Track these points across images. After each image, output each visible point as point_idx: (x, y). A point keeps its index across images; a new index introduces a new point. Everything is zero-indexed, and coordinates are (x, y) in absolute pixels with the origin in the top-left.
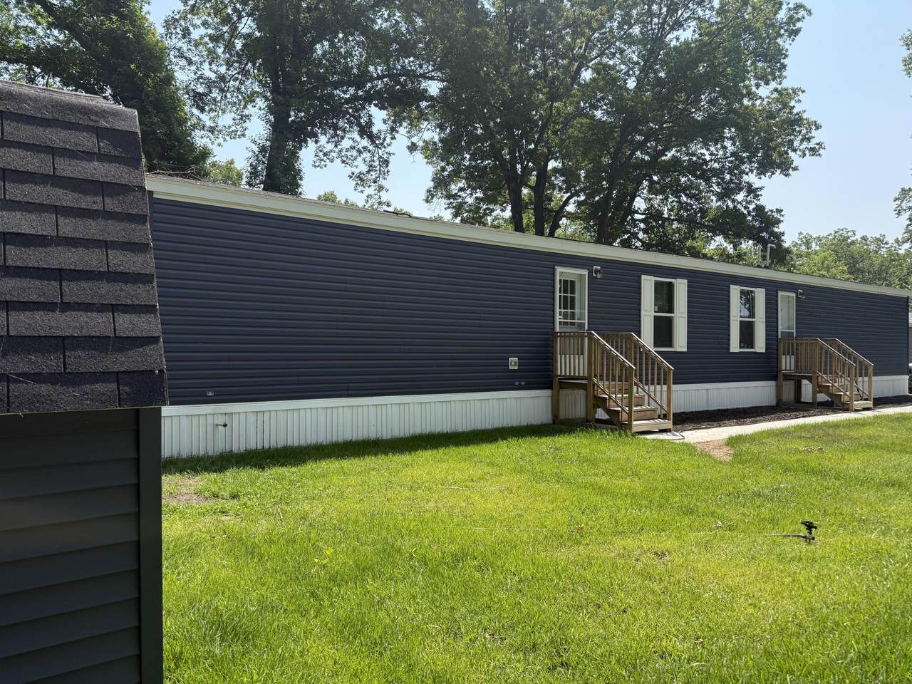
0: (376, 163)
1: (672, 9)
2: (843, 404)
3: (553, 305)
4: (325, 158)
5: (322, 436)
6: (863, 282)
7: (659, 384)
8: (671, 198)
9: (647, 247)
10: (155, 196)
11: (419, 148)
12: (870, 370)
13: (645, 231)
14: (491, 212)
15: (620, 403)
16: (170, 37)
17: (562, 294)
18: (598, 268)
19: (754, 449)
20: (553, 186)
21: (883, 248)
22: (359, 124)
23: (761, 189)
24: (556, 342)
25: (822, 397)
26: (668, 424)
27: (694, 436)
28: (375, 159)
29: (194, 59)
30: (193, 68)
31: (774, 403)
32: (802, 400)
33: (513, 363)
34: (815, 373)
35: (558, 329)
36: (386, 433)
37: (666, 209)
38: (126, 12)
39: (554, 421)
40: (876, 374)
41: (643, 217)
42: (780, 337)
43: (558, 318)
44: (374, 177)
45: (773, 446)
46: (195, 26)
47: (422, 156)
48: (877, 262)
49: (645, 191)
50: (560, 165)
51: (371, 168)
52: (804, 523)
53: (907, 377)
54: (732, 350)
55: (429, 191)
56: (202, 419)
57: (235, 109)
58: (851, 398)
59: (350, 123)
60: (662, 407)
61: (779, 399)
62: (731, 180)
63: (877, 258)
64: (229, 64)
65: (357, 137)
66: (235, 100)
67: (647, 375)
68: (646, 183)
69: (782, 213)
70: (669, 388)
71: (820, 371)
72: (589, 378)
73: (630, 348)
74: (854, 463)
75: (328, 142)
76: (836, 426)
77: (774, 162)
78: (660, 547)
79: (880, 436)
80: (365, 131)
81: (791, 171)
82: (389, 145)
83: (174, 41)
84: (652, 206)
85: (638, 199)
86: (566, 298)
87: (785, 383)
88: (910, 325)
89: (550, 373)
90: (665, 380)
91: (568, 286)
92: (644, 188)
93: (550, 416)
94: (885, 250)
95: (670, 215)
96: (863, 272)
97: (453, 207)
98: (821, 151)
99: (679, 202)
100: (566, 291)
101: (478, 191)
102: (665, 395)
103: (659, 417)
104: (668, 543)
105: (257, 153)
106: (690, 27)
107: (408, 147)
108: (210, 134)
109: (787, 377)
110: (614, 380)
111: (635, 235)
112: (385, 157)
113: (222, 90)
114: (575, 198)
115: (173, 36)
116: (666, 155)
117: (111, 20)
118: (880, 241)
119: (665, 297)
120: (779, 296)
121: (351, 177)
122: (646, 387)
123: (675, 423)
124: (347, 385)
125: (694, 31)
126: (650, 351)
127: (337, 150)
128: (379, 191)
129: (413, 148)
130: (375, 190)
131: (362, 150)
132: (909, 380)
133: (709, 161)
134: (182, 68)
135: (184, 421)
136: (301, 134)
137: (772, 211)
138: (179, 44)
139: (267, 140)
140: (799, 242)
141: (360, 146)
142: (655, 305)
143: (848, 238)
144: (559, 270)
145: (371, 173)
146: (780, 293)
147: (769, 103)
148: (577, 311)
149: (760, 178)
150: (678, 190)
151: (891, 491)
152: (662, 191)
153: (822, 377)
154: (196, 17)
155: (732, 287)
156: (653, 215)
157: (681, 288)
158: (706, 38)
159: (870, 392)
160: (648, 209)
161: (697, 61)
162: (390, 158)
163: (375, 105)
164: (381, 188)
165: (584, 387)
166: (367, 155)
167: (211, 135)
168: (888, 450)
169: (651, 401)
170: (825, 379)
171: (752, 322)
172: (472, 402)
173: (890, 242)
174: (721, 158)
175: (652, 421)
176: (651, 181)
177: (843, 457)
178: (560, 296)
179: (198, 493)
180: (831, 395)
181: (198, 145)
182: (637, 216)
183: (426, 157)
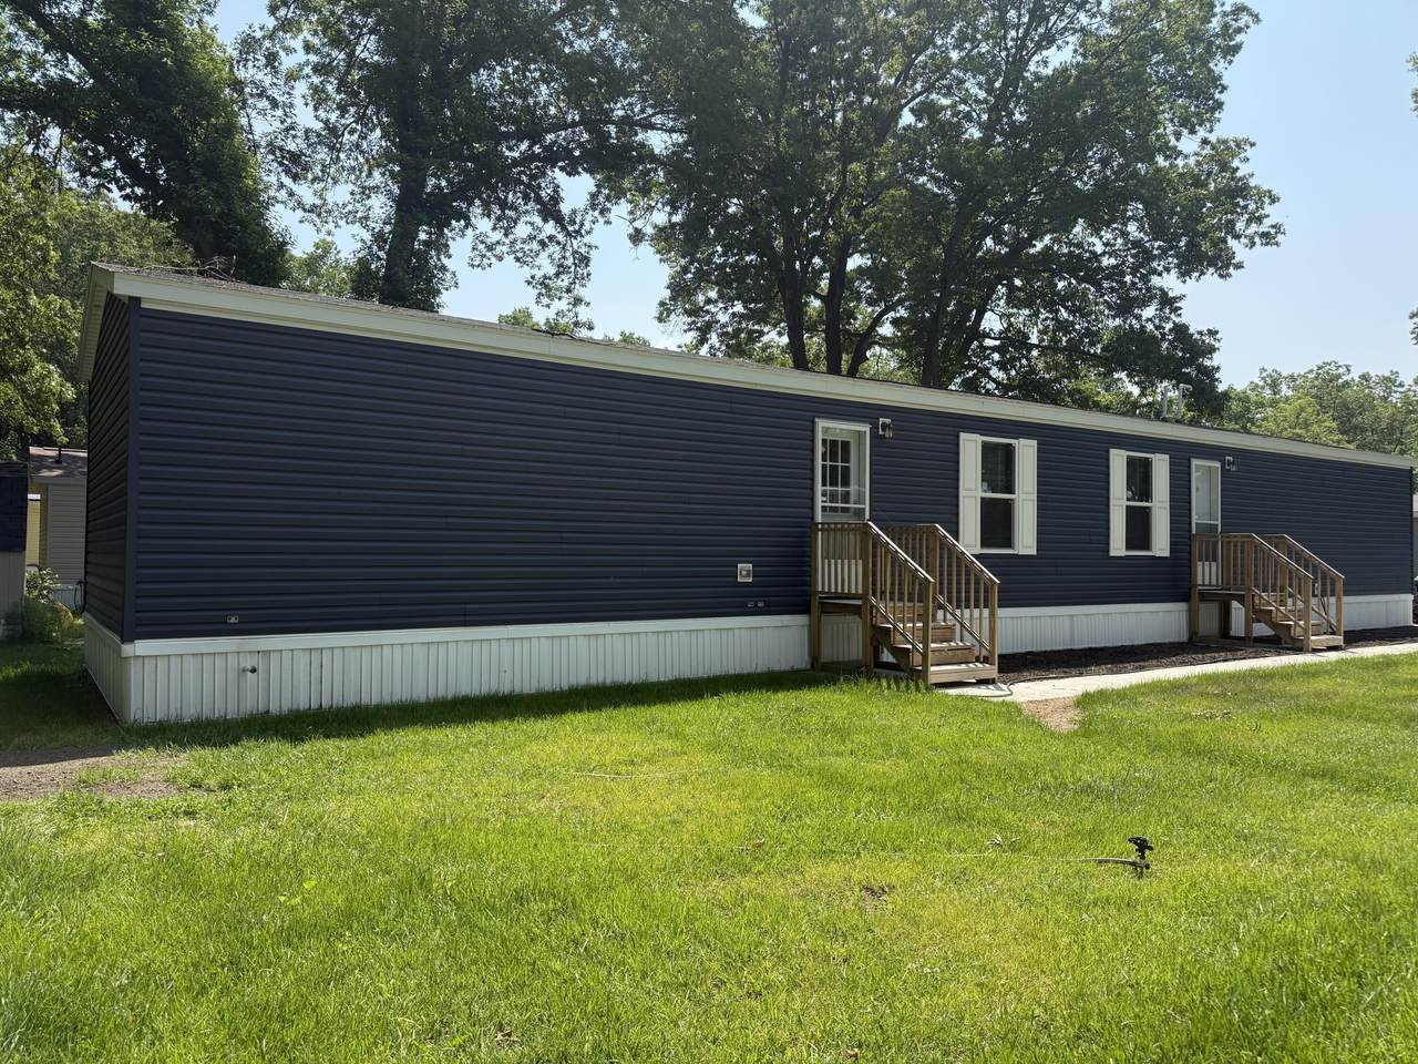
0: (570, 262)
1: (1039, 16)
2: (1294, 640)
3: (812, 479)
4: (489, 254)
5: (421, 687)
6: (1361, 447)
7: (976, 606)
8: (1044, 314)
9: (1004, 389)
10: (143, 305)
11: (646, 238)
12: (1340, 586)
13: (1002, 366)
14: (759, 337)
15: (910, 636)
16: (244, 66)
17: (828, 463)
18: (888, 421)
19: (1116, 713)
20: (858, 297)
21: (1396, 392)
22: (538, 200)
23: (1181, 298)
24: (816, 539)
25: (1261, 629)
26: (991, 671)
27: (1027, 692)
28: (568, 254)
29: (279, 99)
30: (279, 112)
31: (1184, 639)
32: (1232, 633)
33: (744, 573)
34: (1250, 589)
35: (819, 519)
36: (527, 685)
37: (1035, 330)
38: (162, 26)
39: (812, 665)
40: (1347, 593)
41: (998, 343)
42: (1194, 532)
43: (820, 501)
44: (566, 283)
45: (1150, 708)
46: (289, 50)
47: (653, 250)
48: (1385, 414)
49: (1002, 302)
50: (869, 262)
51: (562, 269)
52: (1134, 840)
53: (1411, 597)
54: (1112, 553)
55: (662, 304)
56: (219, 661)
57: (353, 177)
58: (1306, 631)
59: (526, 198)
60: (981, 645)
61: (1193, 633)
62: (1134, 284)
63: (1386, 408)
64: (343, 109)
65: (538, 220)
66: (353, 164)
67: (959, 592)
68: (1002, 290)
69: (1218, 336)
70: (992, 614)
71: (1257, 586)
72: (863, 597)
73: (934, 550)
74: (1275, 737)
75: (494, 229)
76: (1269, 675)
77: (1206, 256)
78: (879, 880)
79: (1336, 694)
80: (550, 210)
81: (1231, 270)
82: (588, 232)
83: (252, 71)
84: (1010, 325)
85: (988, 315)
86: (834, 469)
87: (1202, 605)
88: (1415, 515)
89: (807, 588)
90: (986, 600)
91: (838, 449)
92: (999, 299)
93: (806, 657)
94: (1398, 395)
95: (1042, 340)
96: (1363, 430)
97: (698, 329)
98: (1280, 238)
99: (1056, 319)
100: (833, 459)
101: (736, 303)
102: (986, 623)
103: (977, 660)
104: (898, 871)
105: (369, 243)
106: (1067, 43)
107: (630, 237)
108: (314, 217)
109: (1206, 596)
110: (901, 599)
111: (985, 372)
112: (583, 250)
113: (332, 148)
114: (892, 314)
115: (250, 64)
116: (1035, 246)
117: (139, 37)
118: (1389, 382)
119: (999, 468)
120: (1193, 467)
121: (529, 283)
122: (958, 612)
123: (1000, 671)
124: (463, 606)
125: (1075, 51)
126: (963, 553)
127: (507, 241)
128: (575, 305)
129: (637, 237)
130: (569, 304)
131: (547, 240)
132: (1414, 601)
133: (1101, 255)
134: (262, 112)
135: (190, 663)
136: (443, 212)
137: (1201, 333)
138: (260, 76)
139: (385, 223)
140: (1261, 383)
141: (543, 236)
142: (983, 480)
143: (1339, 376)
144: (821, 424)
145: (563, 277)
146: (1195, 462)
147: (1198, 164)
148: (853, 488)
149: (1184, 282)
150: (1052, 301)
151: (1317, 785)
152: (1028, 303)
153: (1261, 597)
154: (288, 35)
155: (1113, 452)
156: (1014, 341)
157: (1026, 454)
158: (1090, 60)
159: (1339, 621)
160: (1007, 330)
161: (1076, 97)
162: (591, 252)
163: (562, 169)
164: (578, 301)
165: (857, 610)
166: (554, 249)
167: (316, 219)
168: (1340, 716)
169: (966, 633)
170: (1267, 601)
171: (1148, 508)
172: (675, 635)
173: (1406, 384)
174: (1120, 250)
175: (963, 666)
176: (1011, 287)
177: (1258, 728)
178: (824, 467)
179: (171, 781)
180: (1274, 626)
181: (275, 231)
182: (989, 342)
183: (658, 252)
